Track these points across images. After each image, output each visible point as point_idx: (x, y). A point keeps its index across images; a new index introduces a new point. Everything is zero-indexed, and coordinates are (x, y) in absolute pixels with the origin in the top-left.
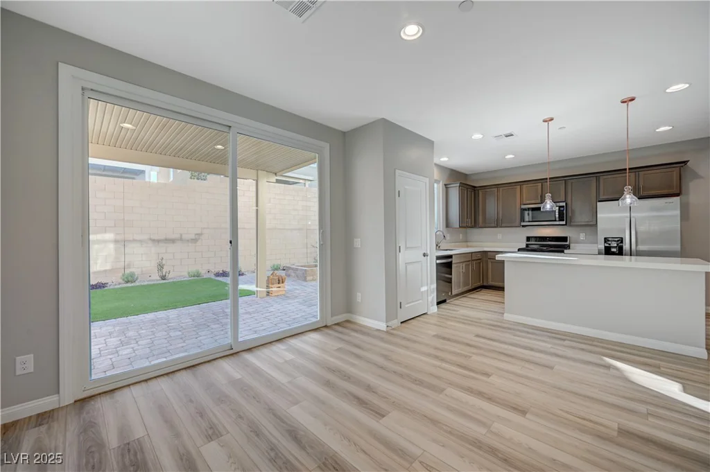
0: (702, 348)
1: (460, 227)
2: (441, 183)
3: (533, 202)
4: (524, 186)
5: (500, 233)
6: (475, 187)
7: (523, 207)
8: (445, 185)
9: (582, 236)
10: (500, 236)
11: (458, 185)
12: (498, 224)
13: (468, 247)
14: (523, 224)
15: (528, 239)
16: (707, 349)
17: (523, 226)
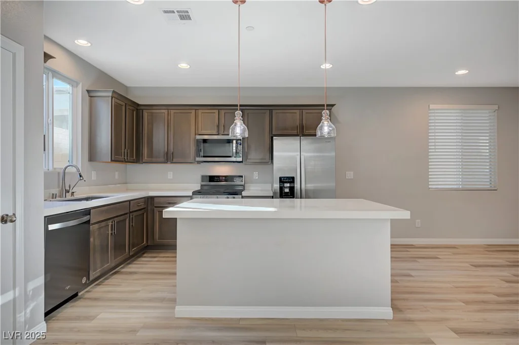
0: (388, 307)
1: (112, 160)
2: (80, 86)
3: (209, 132)
4: (200, 112)
5: (170, 171)
6: (138, 105)
7: (198, 137)
8: (88, 91)
9: (256, 175)
10: (170, 175)
11: (110, 94)
12: (169, 158)
13: (127, 190)
14: (198, 159)
15: (203, 178)
16: (392, 307)
17: (199, 162)
